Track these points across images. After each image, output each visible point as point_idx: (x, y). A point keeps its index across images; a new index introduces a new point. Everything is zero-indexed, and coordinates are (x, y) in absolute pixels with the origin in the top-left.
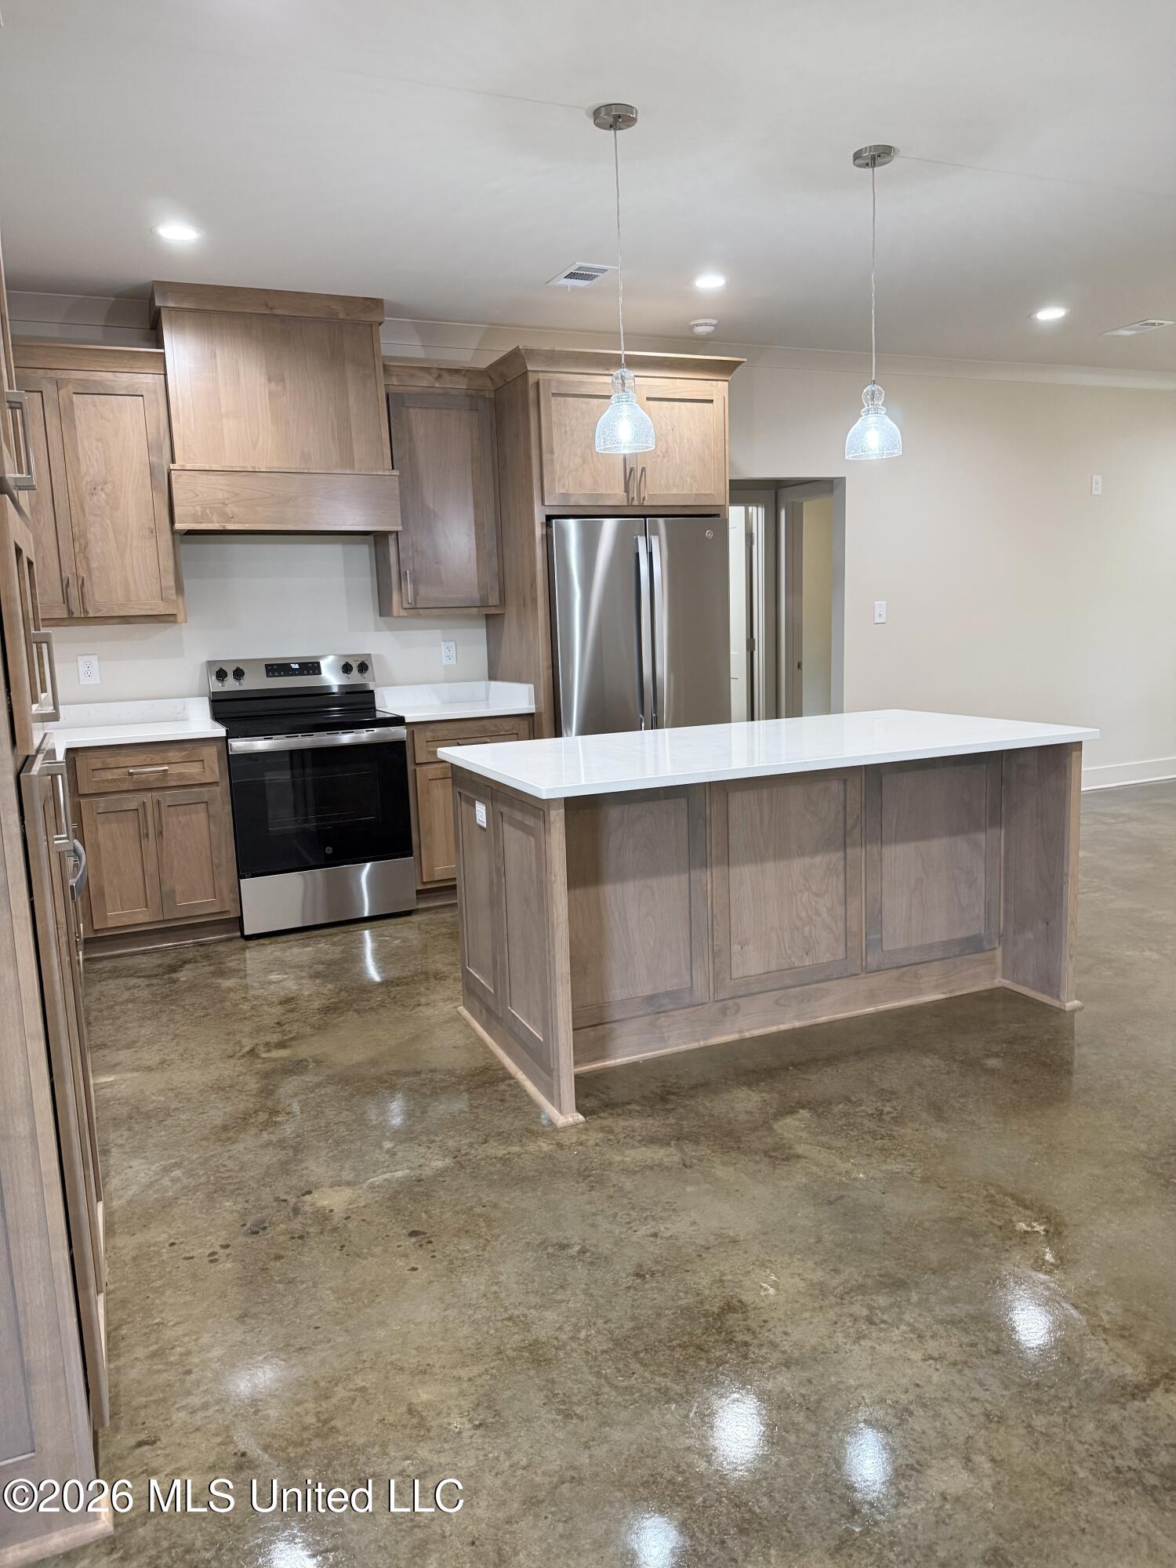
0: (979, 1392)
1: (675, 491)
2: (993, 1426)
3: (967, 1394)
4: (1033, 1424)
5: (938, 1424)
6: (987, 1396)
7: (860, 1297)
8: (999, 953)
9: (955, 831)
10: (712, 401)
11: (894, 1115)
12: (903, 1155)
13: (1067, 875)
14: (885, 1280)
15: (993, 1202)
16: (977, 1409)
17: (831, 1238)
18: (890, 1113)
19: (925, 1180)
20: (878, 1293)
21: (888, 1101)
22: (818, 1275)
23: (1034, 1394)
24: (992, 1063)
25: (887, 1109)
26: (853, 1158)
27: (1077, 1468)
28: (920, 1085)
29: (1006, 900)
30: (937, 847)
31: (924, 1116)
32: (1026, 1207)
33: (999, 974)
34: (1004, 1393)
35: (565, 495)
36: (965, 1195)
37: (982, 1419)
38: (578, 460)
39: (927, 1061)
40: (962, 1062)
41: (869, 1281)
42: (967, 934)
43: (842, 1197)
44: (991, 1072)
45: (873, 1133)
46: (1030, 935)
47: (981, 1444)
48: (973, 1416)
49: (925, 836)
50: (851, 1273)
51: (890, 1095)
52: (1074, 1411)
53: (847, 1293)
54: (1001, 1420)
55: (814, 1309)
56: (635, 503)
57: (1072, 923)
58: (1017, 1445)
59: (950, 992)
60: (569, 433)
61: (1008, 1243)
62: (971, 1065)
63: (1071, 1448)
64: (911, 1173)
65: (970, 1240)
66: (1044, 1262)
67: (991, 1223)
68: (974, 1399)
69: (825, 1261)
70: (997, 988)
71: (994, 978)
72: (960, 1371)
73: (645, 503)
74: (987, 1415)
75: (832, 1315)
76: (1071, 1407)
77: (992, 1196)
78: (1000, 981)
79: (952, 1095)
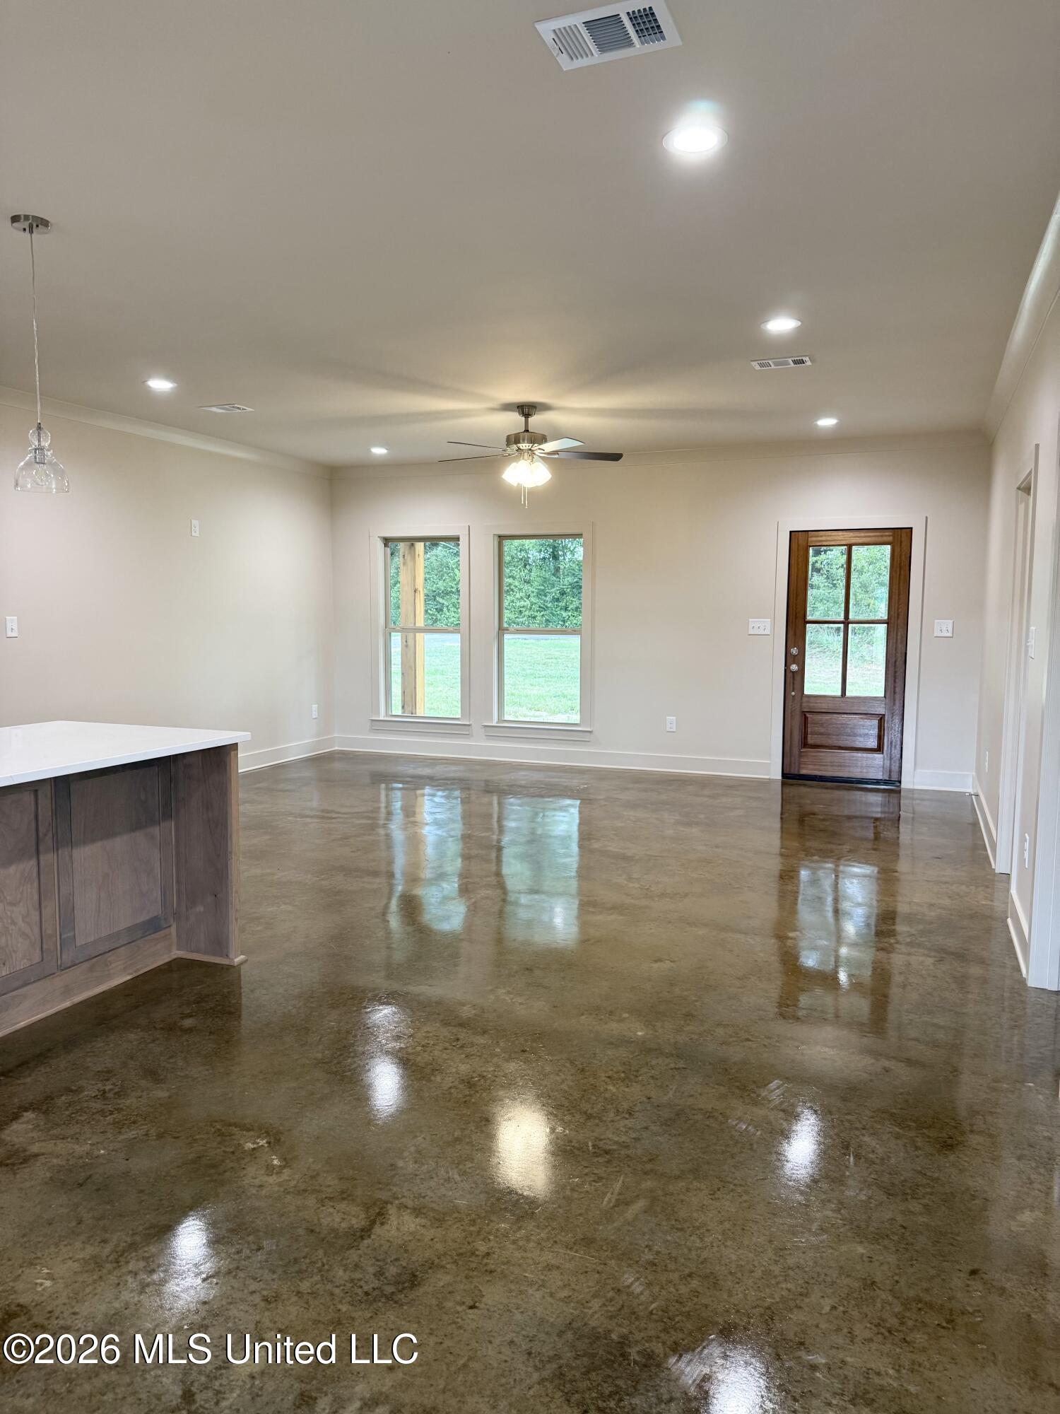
0: (254, 1286)
2: (273, 1305)
3: (246, 1291)
4: (301, 1290)
5: (230, 1325)
6: (262, 1285)
7: (134, 1254)
8: (173, 930)
9: (137, 826)
11: (117, 1090)
12: (134, 1122)
13: (231, 853)
14: (152, 1231)
15: (222, 1135)
16: (257, 1299)
17: (91, 1215)
18: (111, 1090)
19: (160, 1136)
20: (148, 1244)
21: (107, 1080)
22: (90, 1250)
23: (296, 1268)
24: (188, 1023)
25: (107, 1088)
26: (90, 1139)
27: (340, 1306)
28: (132, 1058)
29: (178, 882)
30: (120, 843)
31: (143, 1083)
32: (248, 1130)
33: (174, 947)
34: (275, 1276)
36: (198, 1137)
37: (263, 1304)
39: (132, 1036)
40: (162, 1029)
41: (138, 1238)
42: (147, 917)
43: (90, 1176)
44: (190, 1030)
45: (102, 1112)
46: (200, 909)
47: (267, 1323)
48: (255, 1305)
49: (110, 834)
50: (119, 1238)
51: (107, 1074)
52: (326, 1267)
53: (121, 1256)
54: (277, 1297)
55: (95, 1282)
57: (237, 892)
58: (294, 1310)
59: (135, 972)
61: (243, 1162)
62: (171, 1028)
63: (332, 1294)
64: (147, 1135)
65: (212, 1171)
66: (273, 1167)
67: (225, 1152)
68: (253, 1293)
69: (92, 1236)
70: (175, 959)
71: (170, 951)
72: (235, 1277)
74: (266, 1300)
75: (113, 1279)
76: (323, 1265)
77: (219, 1130)
78: (177, 953)
79: (162, 1058)
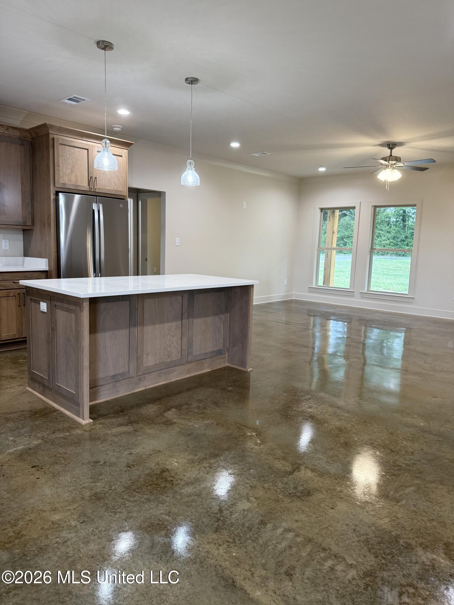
0: (247, 481)
1: (108, 188)
2: (253, 489)
3: (244, 482)
4: (264, 486)
5: (237, 492)
6: (250, 482)
7: (205, 461)
8: (227, 355)
9: (215, 314)
10: (122, 156)
11: (203, 407)
12: (209, 418)
13: (249, 328)
14: (212, 455)
15: (239, 428)
16: (248, 486)
17: (192, 446)
18: (201, 406)
19: (217, 425)
20: (210, 459)
21: (200, 403)
22: (191, 457)
23: (263, 479)
24: (230, 388)
25: (201, 405)
26: (193, 421)
27: (279, 495)
28: (209, 397)
29: (229, 337)
30: (210, 319)
31: (212, 406)
32: (249, 429)
33: (227, 362)
34: (255, 480)
35: (64, 184)
36: (230, 427)
37: (250, 488)
38: (70, 171)
39: (210, 390)
40: (220, 389)
41: (207, 456)
42: (218, 349)
43: (193, 433)
44: (230, 391)
45: (198, 413)
46: (237, 348)
47: (251, 495)
48: (247, 488)
49: (206, 316)
50: (201, 455)
51: (200, 401)
52: (275, 481)
53: (201, 461)
54: (255, 487)
55: (191, 467)
56: (92, 190)
57: (250, 343)
58: (261, 493)
59: (212, 368)
60: (66, 160)
61: (246, 439)
62: (223, 390)
63: (276, 491)
64: (212, 423)
65: (235, 440)
66: (258, 443)
67: (240, 434)
68: (246, 483)
69: (191, 452)
70: (226, 367)
71: (225, 363)
72: (240, 476)
73: (96, 191)
74: (251, 486)
75: (198, 468)
76: (274, 480)
77: (238, 427)
78: (227, 364)
79: (220, 399)
